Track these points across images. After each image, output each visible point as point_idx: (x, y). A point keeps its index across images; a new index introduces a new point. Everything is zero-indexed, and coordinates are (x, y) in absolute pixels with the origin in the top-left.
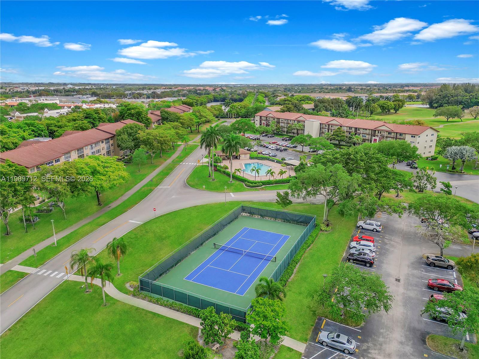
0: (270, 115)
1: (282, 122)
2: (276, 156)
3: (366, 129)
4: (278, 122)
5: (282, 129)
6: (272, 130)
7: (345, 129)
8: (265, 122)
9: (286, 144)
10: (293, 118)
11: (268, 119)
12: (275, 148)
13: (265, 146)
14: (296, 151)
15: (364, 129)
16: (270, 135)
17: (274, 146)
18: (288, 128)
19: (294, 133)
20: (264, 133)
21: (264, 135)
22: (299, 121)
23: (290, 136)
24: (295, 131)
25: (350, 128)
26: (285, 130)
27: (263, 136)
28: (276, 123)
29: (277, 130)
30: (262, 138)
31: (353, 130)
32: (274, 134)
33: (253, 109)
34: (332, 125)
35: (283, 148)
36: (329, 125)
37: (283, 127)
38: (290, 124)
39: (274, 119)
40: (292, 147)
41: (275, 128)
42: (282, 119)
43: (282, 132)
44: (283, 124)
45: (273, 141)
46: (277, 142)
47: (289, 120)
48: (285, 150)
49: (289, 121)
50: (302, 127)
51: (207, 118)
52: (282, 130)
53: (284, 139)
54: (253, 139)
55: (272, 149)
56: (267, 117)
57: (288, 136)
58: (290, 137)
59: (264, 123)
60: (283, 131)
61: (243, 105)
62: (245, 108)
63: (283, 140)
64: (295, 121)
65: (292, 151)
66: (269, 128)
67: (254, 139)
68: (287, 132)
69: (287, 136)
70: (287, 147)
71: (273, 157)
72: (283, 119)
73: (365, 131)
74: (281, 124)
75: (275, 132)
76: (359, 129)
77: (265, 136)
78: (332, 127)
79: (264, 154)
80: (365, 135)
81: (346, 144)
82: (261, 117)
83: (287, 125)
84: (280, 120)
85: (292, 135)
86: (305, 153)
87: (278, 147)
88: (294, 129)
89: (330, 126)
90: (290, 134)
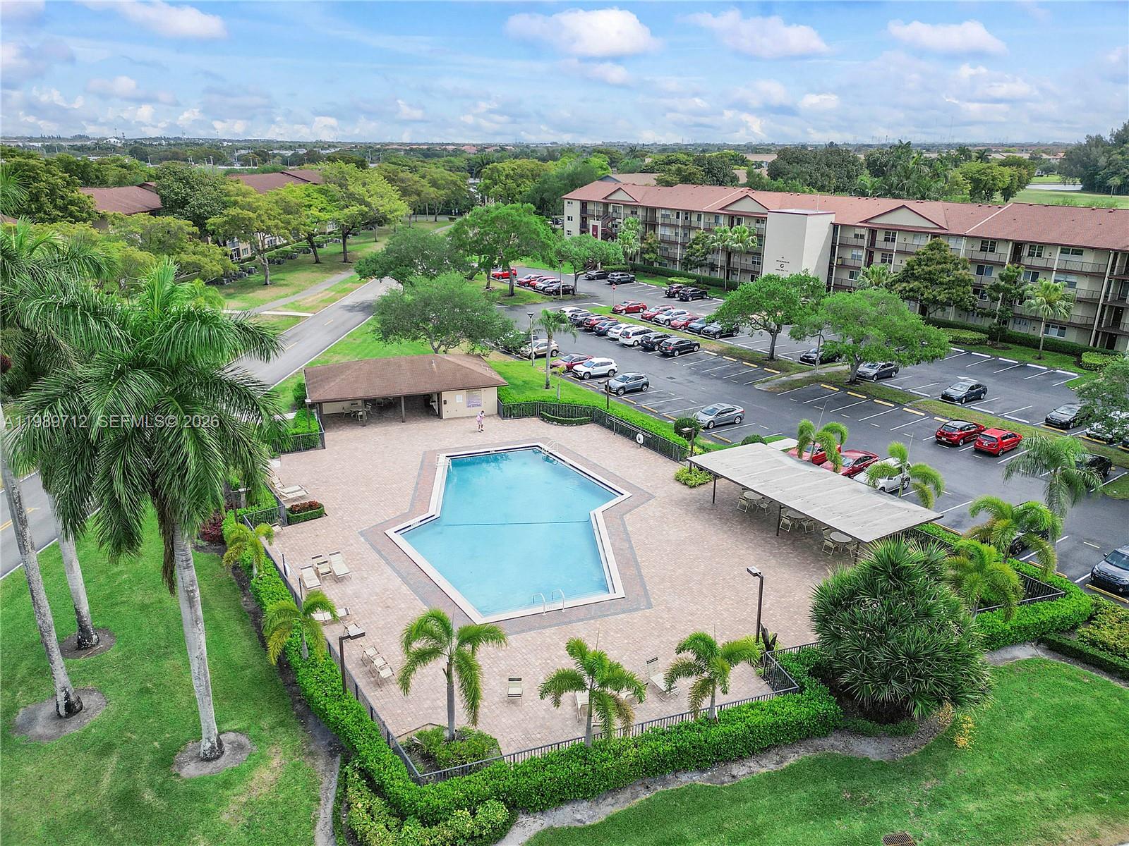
0: (620, 197)
1: (667, 221)
2: (641, 390)
3: (1078, 251)
4: (651, 224)
5: (666, 249)
6: (625, 254)
7: (961, 249)
8: (599, 223)
9: (687, 316)
10: (713, 206)
11: (611, 210)
12: (639, 338)
13: (593, 326)
14: (741, 356)
15: (1066, 249)
16: (618, 276)
17: (630, 327)
18: (691, 247)
19: (713, 267)
20: (595, 268)
21: (593, 273)
22: (734, 219)
23: (699, 280)
24: (720, 259)
25: (988, 244)
26: (678, 252)
27: (590, 279)
28: (640, 227)
29: (647, 256)
30: (583, 287)
31: (1005, 252)
32: (635, 269)
33: (561, 180)
34: (890, 234)
35: (674, 340)
36: (873, 232)
37: (670, 243)
38: (700, 229)
39: (634, 209)
40: (715, 334)
41: (636, 246)
42: (663, 212)
43: (666, 262)
44: (668, 232)
45: (632, 302)
46: (645, 308)
47: (691, 212)
48: (686, 349)
49: (694, 218)
50: (753, 242)
51: (368, 204)
52: (666, 254)
53: (674, 294)
54: (549, 293)
55: (623, 345)
56: (606, 205)
57: (689, 277)
58: (698, 282)
59: (595, 228)
60: (668, 258)
61: (529, 168)
62: (534, 177)
63: (670, 295)
64: (717, 216)
65: (721, 354)
66: (614, 249)
67: (551, 289)
68: (687, 263)
69: (685, 280)
70: (692, 330)
71: (626, 393)
72: (668, 212)
73: (1074, 262)
74: (661, 231)
75: (638, 262)
76: (1037, 248)
77: (599, 277)
78: (886, 240)
79: (582, 378)
80: (1072, 279)
81: (959, 320)
82: (584, 204)
83: (685, 235)
84: (659, 214)
85: (707, 275)
86: (784, 368)
87: (652, 335)
88: (715, 251)
89: (880, 237)
90: (698, 272)
